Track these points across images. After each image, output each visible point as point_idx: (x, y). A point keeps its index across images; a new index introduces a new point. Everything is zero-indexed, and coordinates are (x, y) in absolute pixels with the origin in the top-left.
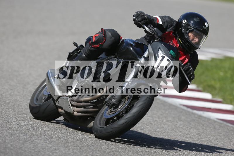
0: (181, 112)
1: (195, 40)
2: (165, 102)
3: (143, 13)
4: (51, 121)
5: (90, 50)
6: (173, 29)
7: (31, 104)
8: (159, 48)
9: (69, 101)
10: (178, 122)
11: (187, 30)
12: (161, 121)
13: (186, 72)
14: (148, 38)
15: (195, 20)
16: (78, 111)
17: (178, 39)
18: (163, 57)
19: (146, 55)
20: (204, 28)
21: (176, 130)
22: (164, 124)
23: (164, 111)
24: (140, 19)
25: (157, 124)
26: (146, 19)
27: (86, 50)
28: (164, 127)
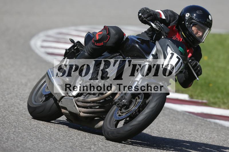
1: (199, 33)
3: (148, 9)
4: (52, 121)
5: (93, 48)
6: (176, 22)
7: (29, 104)
8: (168, 45)
9: (74, 101)
11: (191, 23)
13: (193, 67)
14: (150, 33)
15: (198, 13)
16: (84, 111)
17: (182, 33)
18: (173, 54)
19: (154, 52)
20: (207, 21)
24: (146, 16)
26: (153, 16)
27: (89, 48)
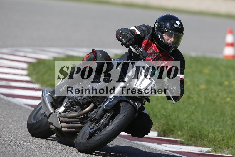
0: (26, 112)
2: (9, 102)
7: (28, 121)
9: (58, 117)
10: (23, 121)
12: (6, 121)
16: (65, 126)
20: (174, 26)
21: (21, 130)
22: (10, 124)
23: (9, 111)
25: (3, 124)
28: (10, 127)
